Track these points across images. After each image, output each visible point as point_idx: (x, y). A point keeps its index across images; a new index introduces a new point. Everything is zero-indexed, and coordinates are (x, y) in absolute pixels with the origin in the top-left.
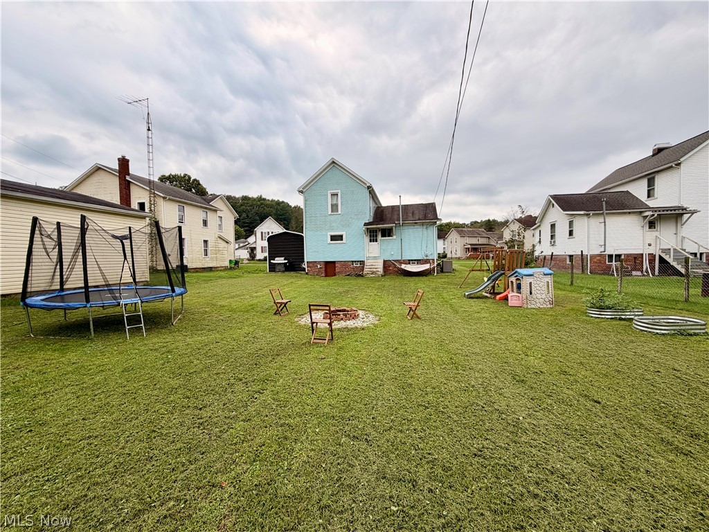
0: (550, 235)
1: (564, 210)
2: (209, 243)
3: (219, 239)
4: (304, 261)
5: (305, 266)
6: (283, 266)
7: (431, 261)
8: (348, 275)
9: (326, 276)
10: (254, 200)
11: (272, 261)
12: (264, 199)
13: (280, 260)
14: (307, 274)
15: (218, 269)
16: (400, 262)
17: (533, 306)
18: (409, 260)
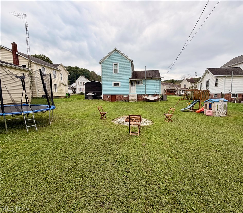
0: (206, 85)
1: (214, 75)
2: (57, 86)
3: (61, 84)
4: (101, 95)
5: (102, 96)
6: (92, 96)
7: (158, 95)
8: (122, 101)
9: (111, 101)
10: (74, 68)
11: (87, 94)
12: (78, 68)
13: (91, 94)
14: (103, 100)
15: (61, 97)
16: (145, 95)
17: (218, 116)
18: (148, 95)
